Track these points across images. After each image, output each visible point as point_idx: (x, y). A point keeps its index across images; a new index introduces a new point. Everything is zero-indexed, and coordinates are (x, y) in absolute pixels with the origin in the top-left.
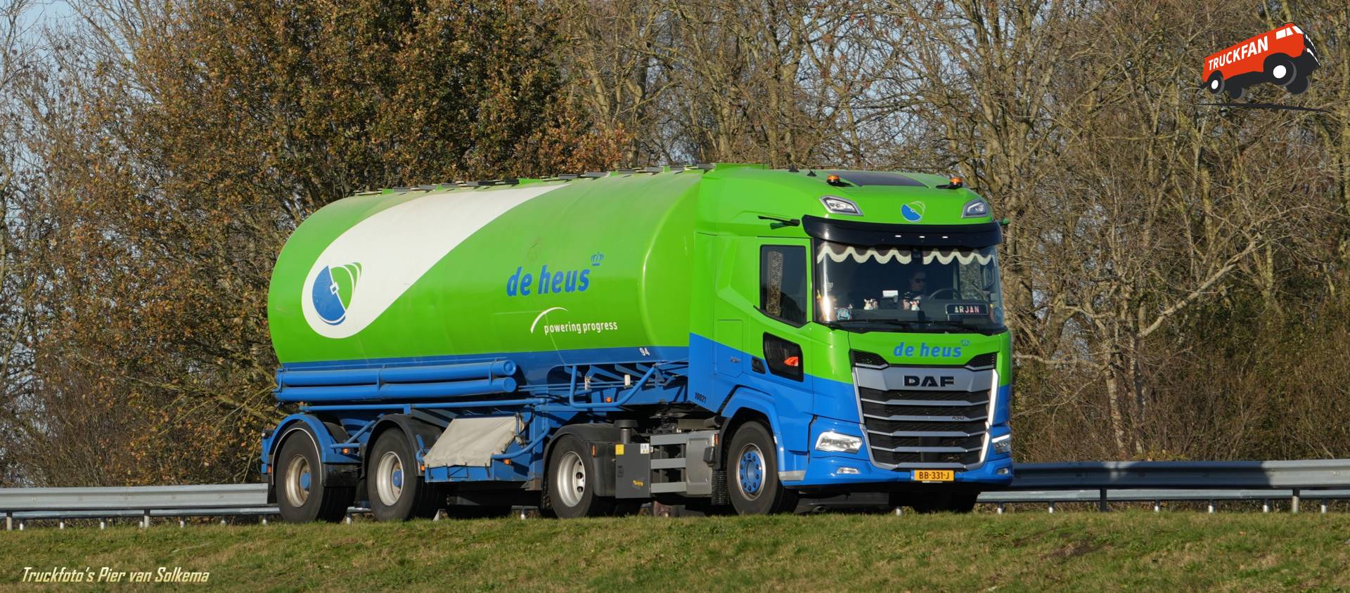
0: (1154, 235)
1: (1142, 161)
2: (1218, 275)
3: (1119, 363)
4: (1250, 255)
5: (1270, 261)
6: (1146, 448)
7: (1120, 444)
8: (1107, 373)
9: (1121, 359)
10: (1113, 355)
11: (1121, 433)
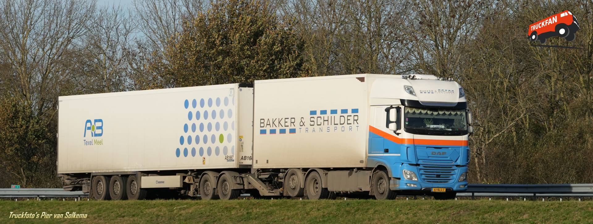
0: (491, 112)
1: (488, 87)
2: (511, 125)
3: (479, 152)
4: (522, 119)
5: (528, 120)
6: (487, 180)
7: (479, 178)
8: (475, 156)
9: (480, 151)
10: (477, 150)
11: (479, 175)
